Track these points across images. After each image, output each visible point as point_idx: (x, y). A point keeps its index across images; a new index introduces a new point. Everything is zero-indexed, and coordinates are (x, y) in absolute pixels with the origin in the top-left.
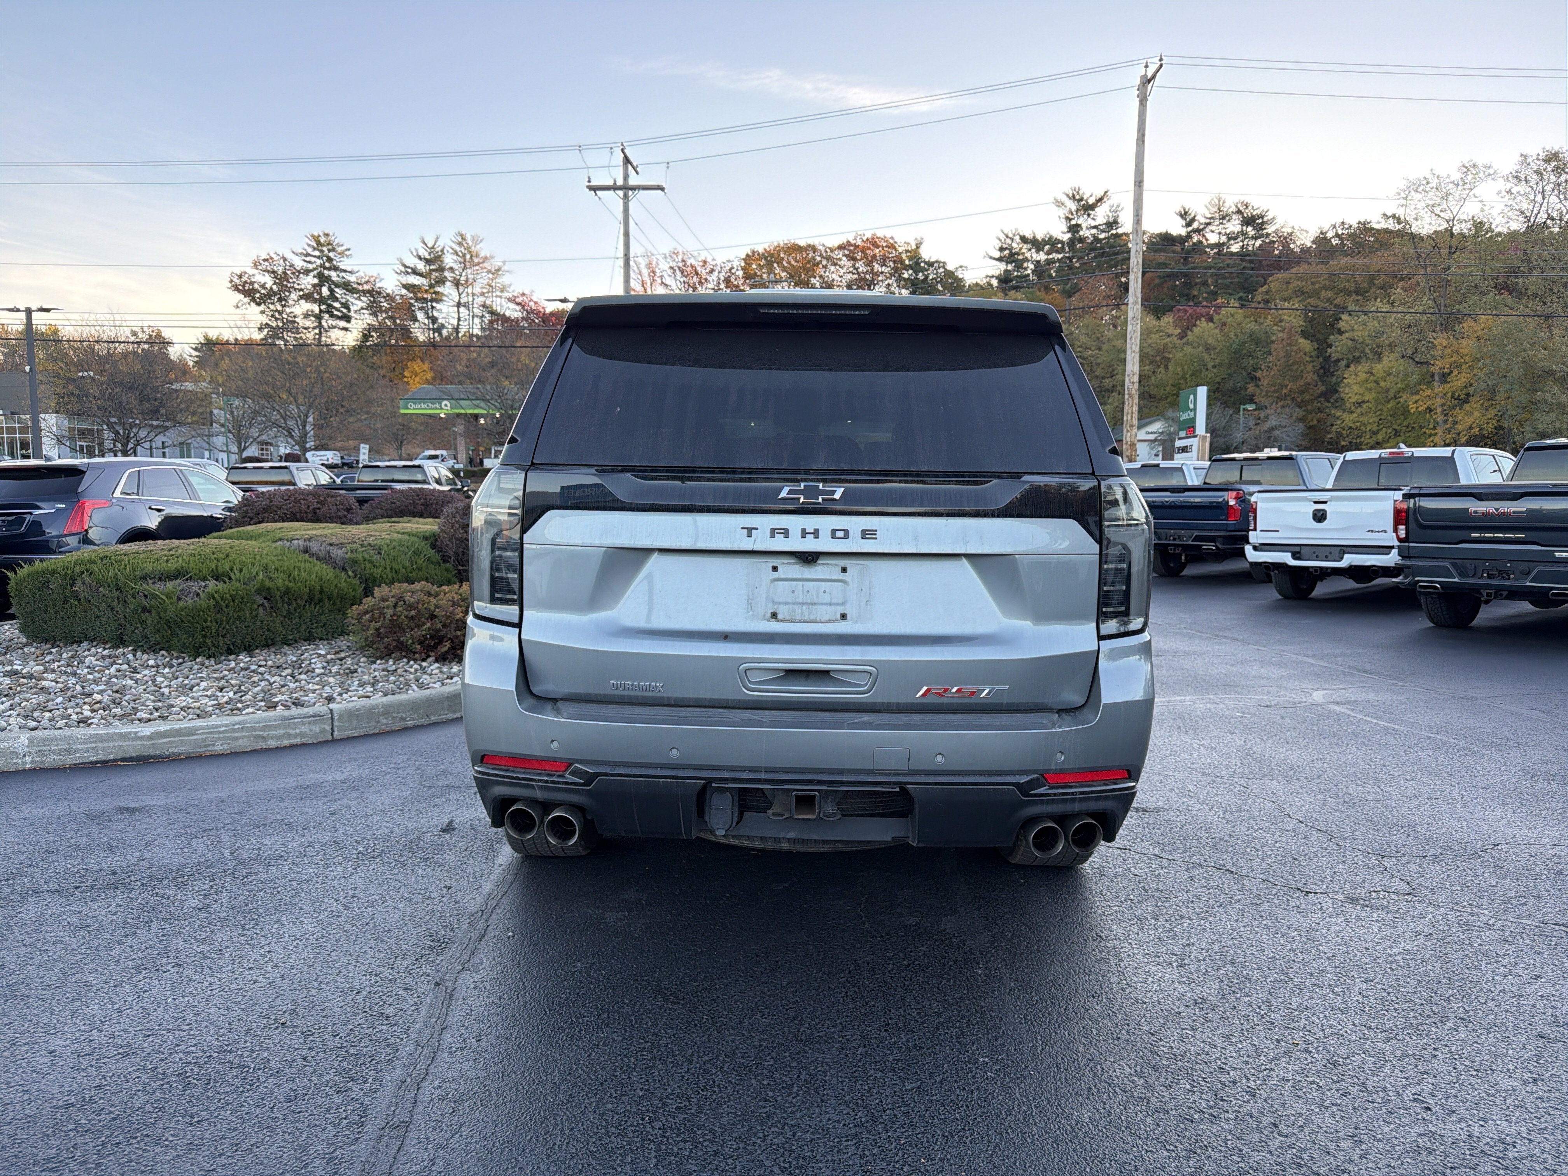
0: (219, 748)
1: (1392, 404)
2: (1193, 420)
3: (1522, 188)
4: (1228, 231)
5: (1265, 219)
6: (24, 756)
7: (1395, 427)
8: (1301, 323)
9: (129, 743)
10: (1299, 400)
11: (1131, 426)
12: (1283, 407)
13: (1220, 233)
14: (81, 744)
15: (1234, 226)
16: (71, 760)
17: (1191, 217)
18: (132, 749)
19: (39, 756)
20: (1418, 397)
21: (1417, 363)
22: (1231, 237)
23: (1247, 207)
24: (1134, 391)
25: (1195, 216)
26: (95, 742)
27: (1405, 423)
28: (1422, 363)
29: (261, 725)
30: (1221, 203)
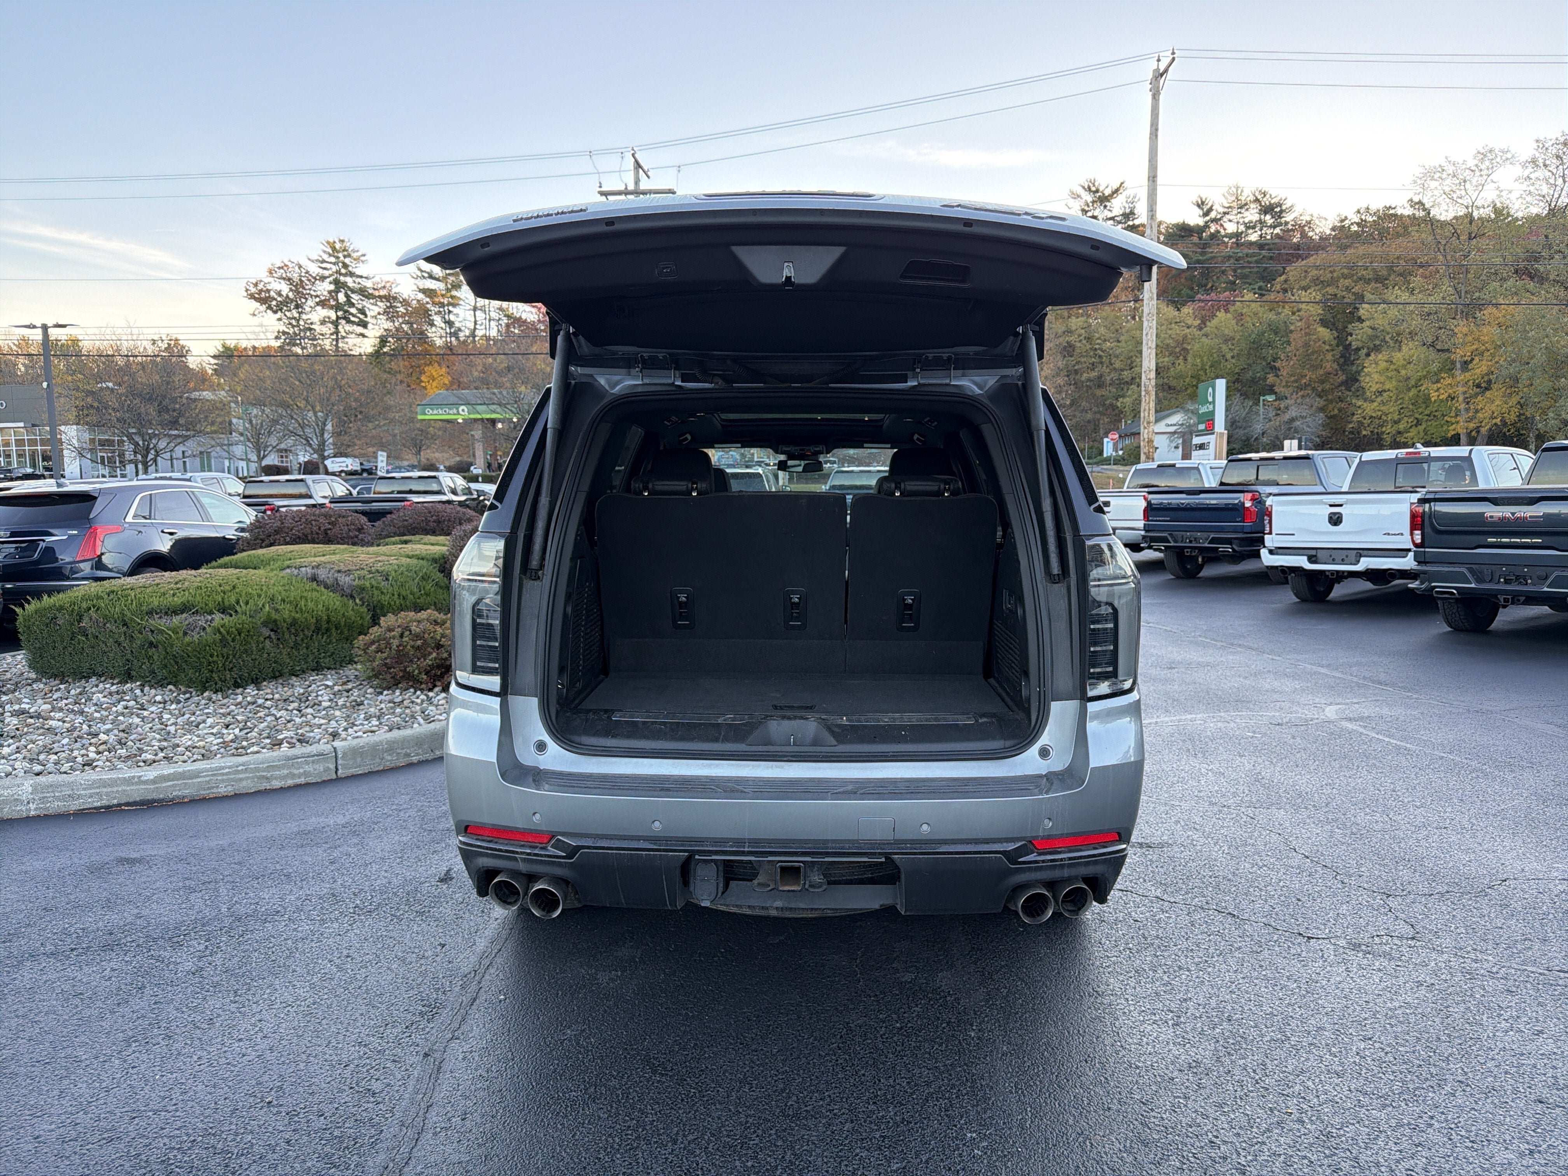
1: (1413, 392)
2: (1212, 413)
3: (1541, 173)
4: (1246, 220)
5: (1284, 207)
6: (28, 803)
7: (1417, 416)
8: (1320, 312)
9: (132, 788)
10: (1320, 389)
11: (1149, 423)
12: (1303, 396)
13: (1238, 223)
14: (84, 789)
15: (1252, 215)
16: (75, 805)
17: (1208, 207)
18: (136, 793)
19: (43, 803)
20: (1439, 385)
21: (1439, 351)
22: (1250, 226)
23: (1265, 196)
24: (1150, 388)
25: (1212, 206)
26: (98, 787)
27: (1426, 412)
28: (1443, 351)
29: (265, 765)
30: (1239, 192)
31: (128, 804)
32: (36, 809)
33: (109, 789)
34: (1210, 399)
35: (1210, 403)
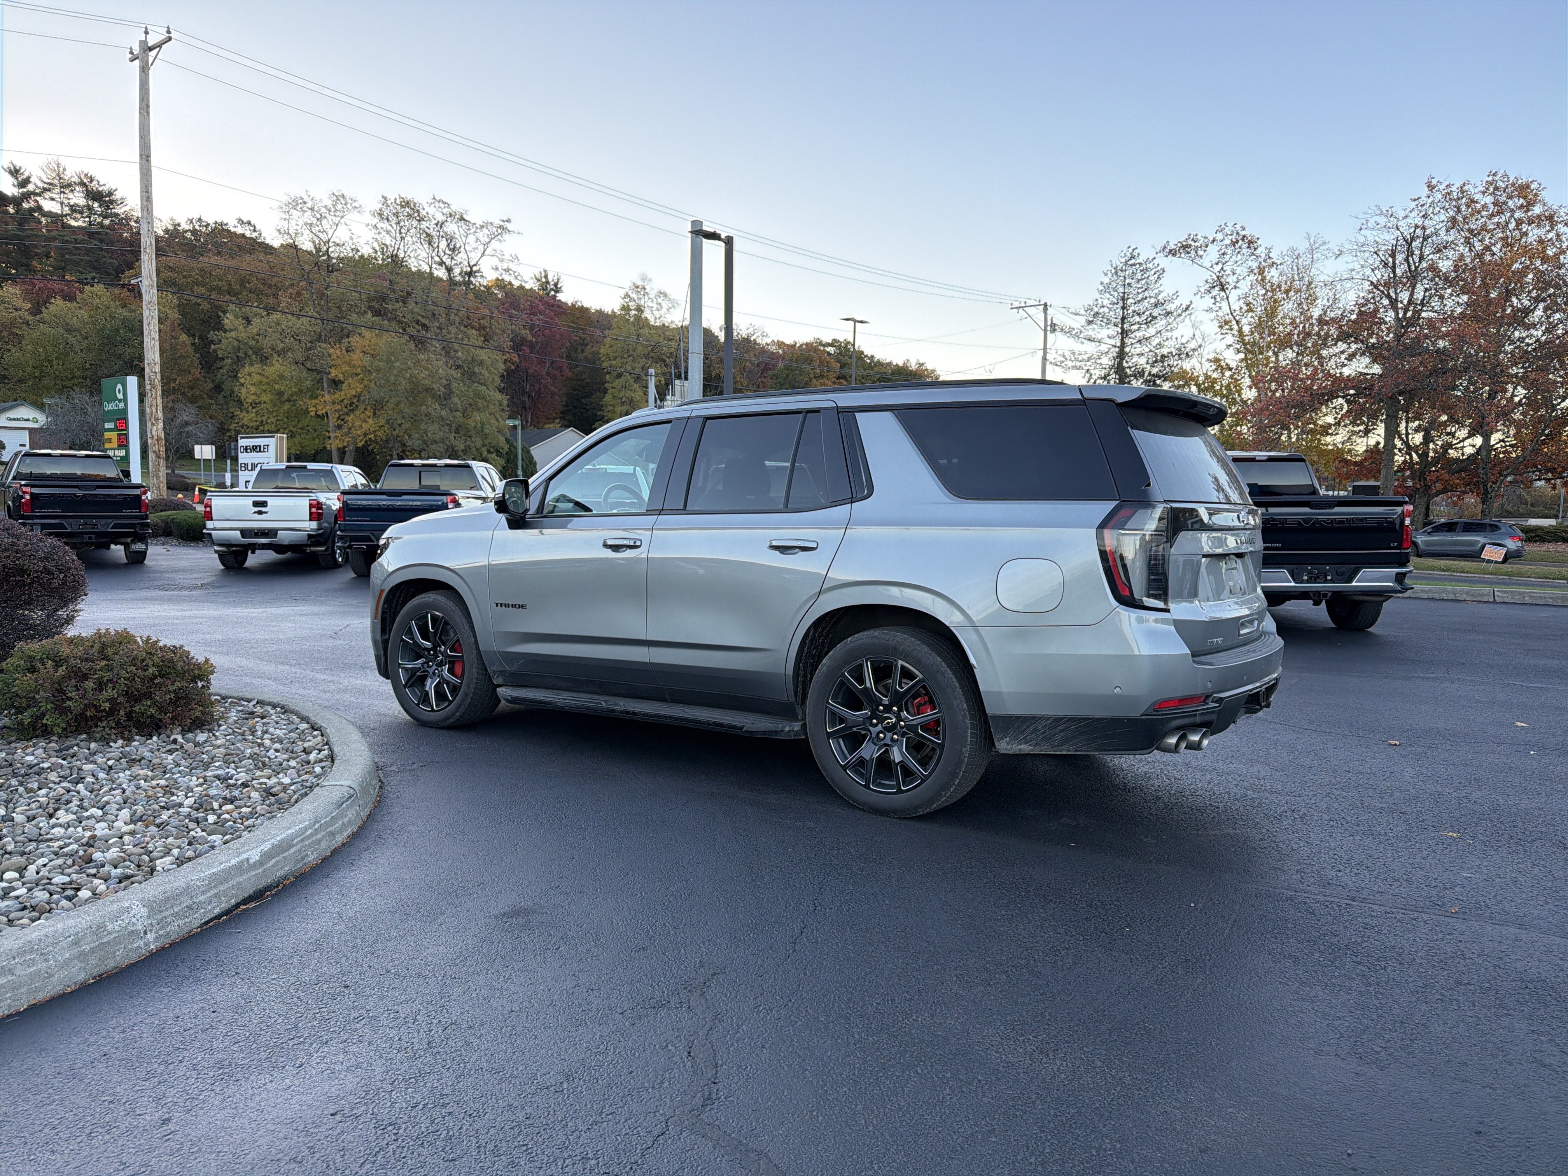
0: (312, 858)
1: (286, 406)
2: (125, 411)
3: (385, 225)
4: (72, 202)
5: (113, 197)
6: (145, 933)
7: (291, 428)
8: (177, 316)
9: (245, 877)
10: (189, 395)
11: (157, 419)
12: (173, 401)
13: (62, 203)
15: (78, 198)
16: (196, 920)
17: (25, 177)
18: (249, 883)
19: (163, 928)
20: (316, 401)
21: (308, 369)
22: (74, 209)
23: (92, 181)
24: (157, 382)
25: (29, 178)
26: (216, 886)
27: (300, 426)
28: (312, 370)
29: (328, 819)
30: (61, 169)
31: (245, 901)
32: (156, 939)
33: (226, 886)
34: (120, 396)
35: (120, 401)
